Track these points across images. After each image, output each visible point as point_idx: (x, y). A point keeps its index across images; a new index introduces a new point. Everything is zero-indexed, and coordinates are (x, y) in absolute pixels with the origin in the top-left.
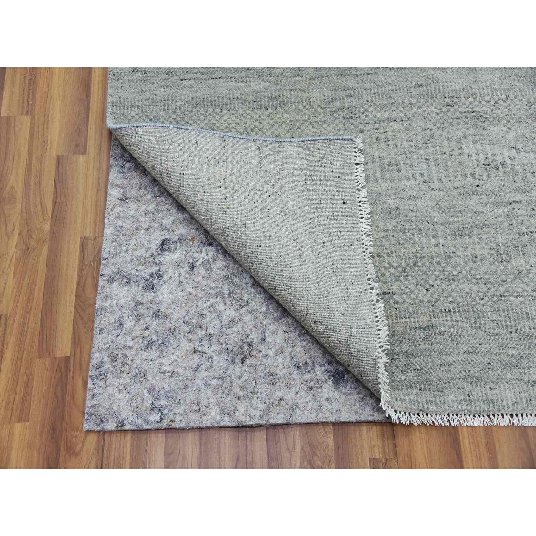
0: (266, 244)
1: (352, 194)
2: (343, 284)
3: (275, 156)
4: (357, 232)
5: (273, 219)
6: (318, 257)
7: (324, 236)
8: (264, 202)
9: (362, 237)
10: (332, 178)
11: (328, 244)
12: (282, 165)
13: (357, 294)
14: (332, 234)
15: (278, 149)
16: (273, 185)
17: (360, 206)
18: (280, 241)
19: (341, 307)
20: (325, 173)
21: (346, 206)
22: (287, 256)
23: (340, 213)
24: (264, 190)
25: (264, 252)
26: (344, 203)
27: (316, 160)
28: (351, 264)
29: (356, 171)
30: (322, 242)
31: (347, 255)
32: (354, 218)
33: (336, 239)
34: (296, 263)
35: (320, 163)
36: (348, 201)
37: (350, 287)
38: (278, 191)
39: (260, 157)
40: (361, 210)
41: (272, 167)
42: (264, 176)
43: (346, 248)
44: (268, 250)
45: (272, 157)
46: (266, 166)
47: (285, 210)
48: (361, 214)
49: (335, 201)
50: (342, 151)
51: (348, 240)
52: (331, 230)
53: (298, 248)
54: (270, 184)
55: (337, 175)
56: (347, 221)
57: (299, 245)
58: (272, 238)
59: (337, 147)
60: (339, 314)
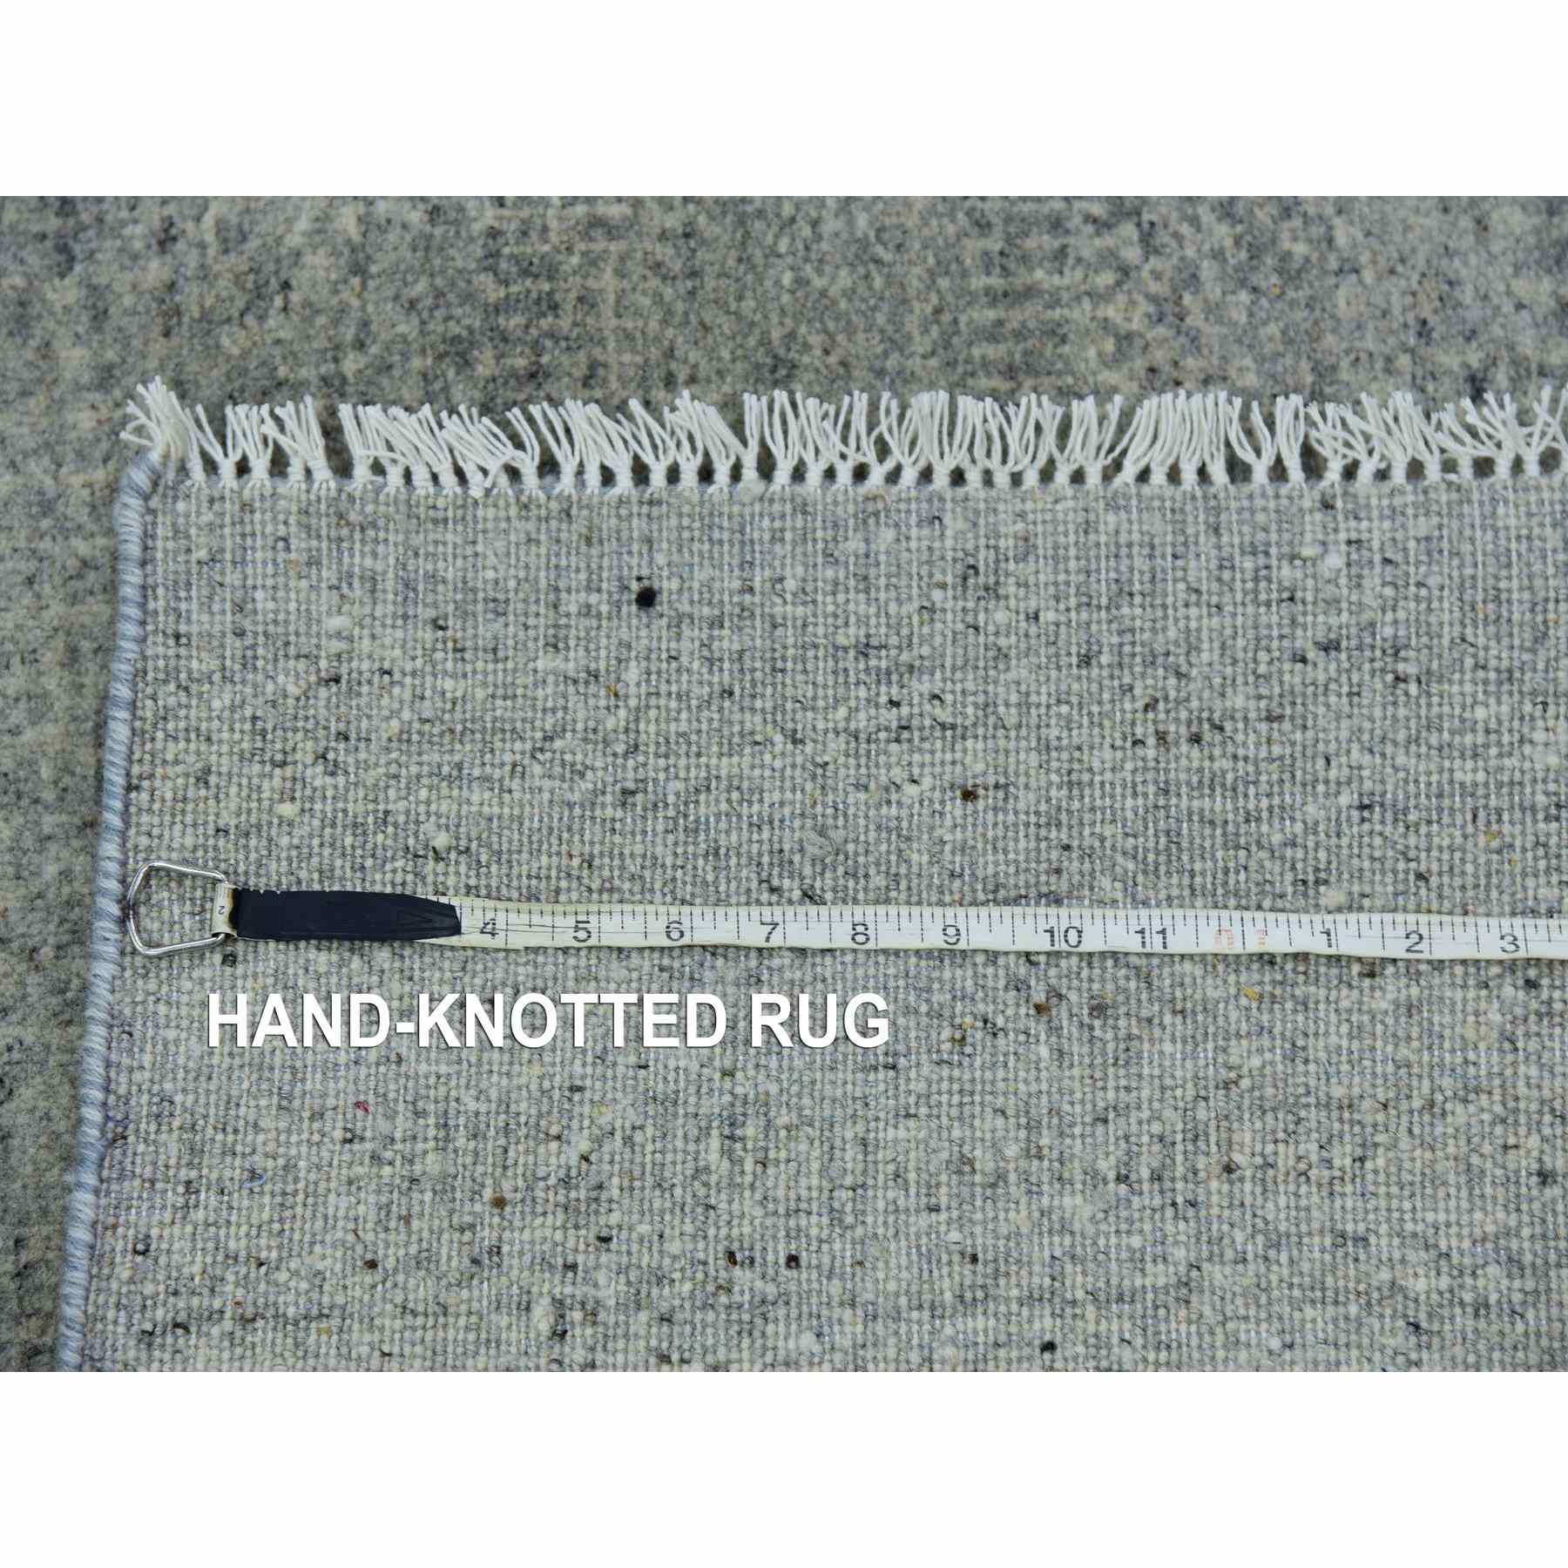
0: (1031, 1299)
1: (579, 526)
2: (1293, 676)
3: (233, 1171)
4: (869, 514)
5: (816, 1225)
6: (1087, 854)
7: (912, 790)
8: (664, 1298)
9: (909, 476)
10: (449, 684)
11: (975, 762)
12: (318, 1115)
13: (1373, 580)
14: (890, 717)
15: (172, 1145)
16: (499, 1203)
17: (673, 474)
18: (1001, 1176)
19: (1480, 713)
20: (404, 737)
21: (667, 586)
22: (1117, 1127)
23: (727, 642)
24: (549, 1285)
25: (1091, 1311)
26: (647, 599)
27: (287, 809)
28: (1123, 592)
29: (395, 477)
30: (956, 808)
31: (1048, 616)
32: (761, 530)
33: (926, 687)
34: (1168, 1047)
35: (317, 776)
36: (636, 565)
37: (1319, 625)
38: (556, 1159)
39: (246, 1321)
40: (706, 474)
41: (338, 1204)
42: (421, 1290)
43: (1001, 617)
44: (1077, 1283)
45: (241, 1200)
46: (328, 1260)
47: (712, 1105)
48: (736, 474)
49: (633, 674)
50: (232, 578)
51: (937, 595)
52: (861, 721)
53: (1039, 1028)
54: (487, 1236)
55: (428, 635)
56: (790, 584)
57: (1011, 1011)
58: (981, 1241)
59: (198, 622)
60: (1539, 736)
